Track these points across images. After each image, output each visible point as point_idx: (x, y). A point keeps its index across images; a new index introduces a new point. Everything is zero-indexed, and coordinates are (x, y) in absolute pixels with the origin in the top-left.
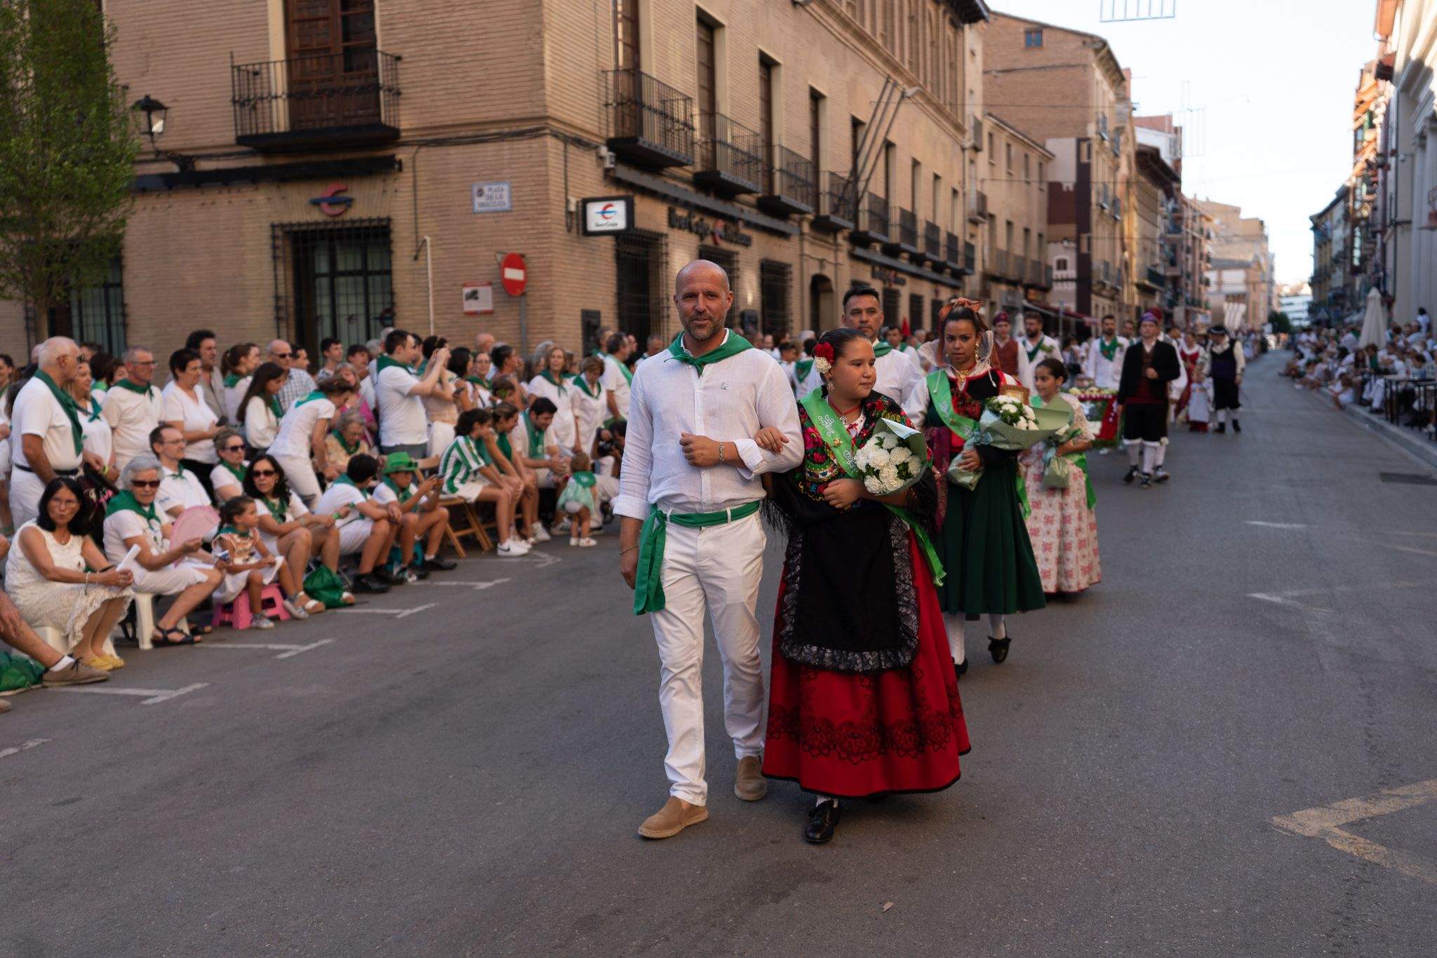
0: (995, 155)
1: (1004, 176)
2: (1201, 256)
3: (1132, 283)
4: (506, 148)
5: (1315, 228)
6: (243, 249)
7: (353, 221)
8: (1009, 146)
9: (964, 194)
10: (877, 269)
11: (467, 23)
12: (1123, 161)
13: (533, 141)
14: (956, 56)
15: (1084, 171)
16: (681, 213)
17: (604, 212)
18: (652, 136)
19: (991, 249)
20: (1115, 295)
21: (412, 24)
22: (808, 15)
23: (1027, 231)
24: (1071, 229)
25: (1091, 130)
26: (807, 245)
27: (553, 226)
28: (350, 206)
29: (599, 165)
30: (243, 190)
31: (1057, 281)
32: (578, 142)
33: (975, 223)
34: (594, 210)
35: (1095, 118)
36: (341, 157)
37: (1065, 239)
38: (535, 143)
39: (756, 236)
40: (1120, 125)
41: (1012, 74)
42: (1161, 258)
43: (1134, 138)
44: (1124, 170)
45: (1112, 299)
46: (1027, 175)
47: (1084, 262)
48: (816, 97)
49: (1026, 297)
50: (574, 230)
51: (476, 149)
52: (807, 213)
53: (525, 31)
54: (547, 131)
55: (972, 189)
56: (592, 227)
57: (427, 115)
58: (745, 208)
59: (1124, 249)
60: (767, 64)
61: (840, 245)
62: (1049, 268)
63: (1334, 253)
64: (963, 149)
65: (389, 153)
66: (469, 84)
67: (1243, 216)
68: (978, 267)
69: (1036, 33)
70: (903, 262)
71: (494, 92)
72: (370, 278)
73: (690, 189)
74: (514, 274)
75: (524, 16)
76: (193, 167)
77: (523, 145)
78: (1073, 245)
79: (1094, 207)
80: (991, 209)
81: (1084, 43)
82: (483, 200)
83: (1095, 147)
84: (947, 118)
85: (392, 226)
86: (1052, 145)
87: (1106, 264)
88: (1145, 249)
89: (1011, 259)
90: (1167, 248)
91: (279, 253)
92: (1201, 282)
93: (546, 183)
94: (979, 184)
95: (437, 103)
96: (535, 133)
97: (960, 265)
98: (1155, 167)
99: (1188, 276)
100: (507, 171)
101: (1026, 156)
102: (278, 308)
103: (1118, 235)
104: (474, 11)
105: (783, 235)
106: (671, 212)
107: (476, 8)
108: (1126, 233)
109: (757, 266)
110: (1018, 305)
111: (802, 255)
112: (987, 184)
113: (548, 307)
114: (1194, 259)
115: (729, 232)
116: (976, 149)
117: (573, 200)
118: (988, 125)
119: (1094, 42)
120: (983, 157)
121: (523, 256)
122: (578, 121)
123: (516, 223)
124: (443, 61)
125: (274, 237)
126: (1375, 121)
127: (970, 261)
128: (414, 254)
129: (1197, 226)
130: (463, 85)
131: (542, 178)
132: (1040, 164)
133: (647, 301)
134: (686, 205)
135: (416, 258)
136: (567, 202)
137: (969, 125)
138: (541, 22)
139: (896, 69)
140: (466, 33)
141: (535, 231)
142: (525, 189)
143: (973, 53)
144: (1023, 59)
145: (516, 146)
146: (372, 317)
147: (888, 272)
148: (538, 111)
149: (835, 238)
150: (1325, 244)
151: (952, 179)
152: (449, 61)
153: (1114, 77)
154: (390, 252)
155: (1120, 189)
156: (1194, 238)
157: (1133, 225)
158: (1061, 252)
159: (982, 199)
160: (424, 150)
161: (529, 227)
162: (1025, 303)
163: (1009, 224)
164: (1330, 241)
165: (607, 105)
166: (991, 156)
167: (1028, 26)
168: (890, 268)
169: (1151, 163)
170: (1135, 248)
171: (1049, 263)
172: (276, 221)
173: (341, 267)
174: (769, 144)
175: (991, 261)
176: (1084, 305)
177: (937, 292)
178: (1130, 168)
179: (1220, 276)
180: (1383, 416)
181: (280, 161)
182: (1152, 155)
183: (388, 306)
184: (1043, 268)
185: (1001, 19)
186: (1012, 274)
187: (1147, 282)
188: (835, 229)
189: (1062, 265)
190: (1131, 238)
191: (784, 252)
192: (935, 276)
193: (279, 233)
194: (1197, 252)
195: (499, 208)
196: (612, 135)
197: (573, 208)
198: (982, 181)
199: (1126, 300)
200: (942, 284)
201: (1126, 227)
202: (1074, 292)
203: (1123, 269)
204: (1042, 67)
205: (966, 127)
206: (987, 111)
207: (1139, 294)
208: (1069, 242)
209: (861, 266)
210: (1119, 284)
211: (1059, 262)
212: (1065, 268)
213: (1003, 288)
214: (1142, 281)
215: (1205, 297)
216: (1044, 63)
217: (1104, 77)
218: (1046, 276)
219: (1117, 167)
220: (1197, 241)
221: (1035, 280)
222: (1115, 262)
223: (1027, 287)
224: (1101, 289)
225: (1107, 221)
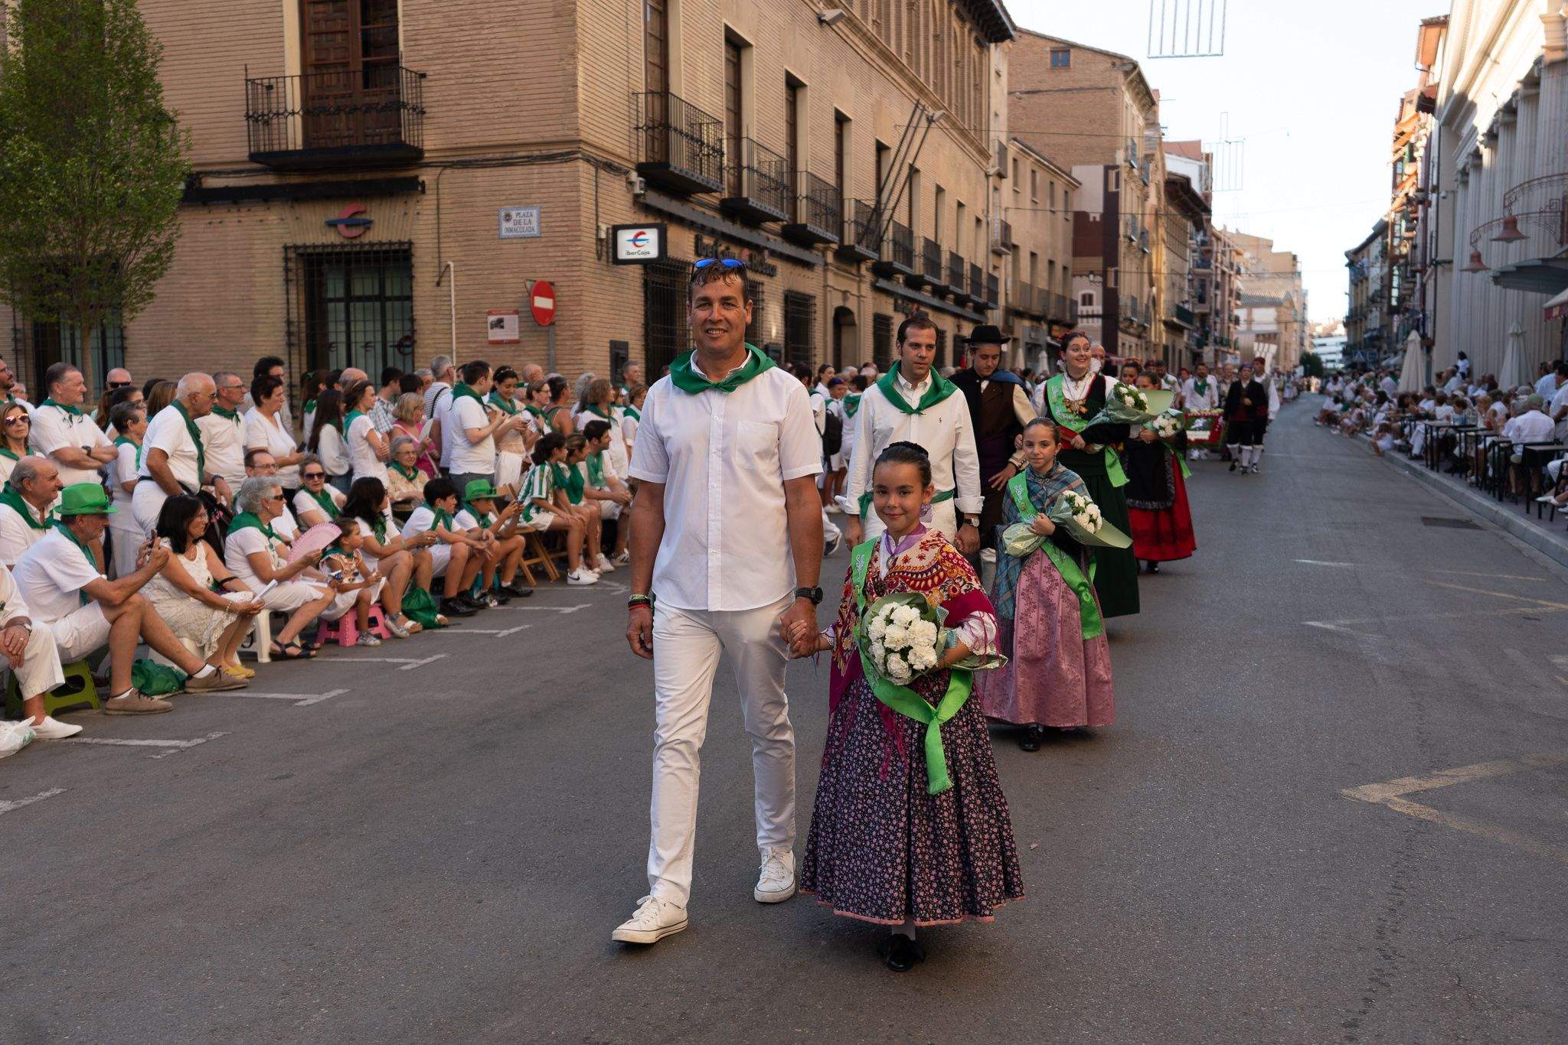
0: (1020, 182)
1: (1028, 205)
2: (1231, 291)
3: (1160, 320)
4: (536, 171)
5: (1351, 265)
6: (253, 270)
7: (371, 244)
8: (1033, 172)
9: (988, 224)
10: (900, 302)
11: (497, 41)
12: (1152, 191)
13: (564, 165)
14: (981, 76)
15: (1111, 200)
16: (708, 241)
17: (635, 240)
18: (681, 161)
19: (1014, 282)
20: (1142, 333)
21: (438, 41)
22: (834, 34)
23: (1051, 263)
24: (1097, 262)
25: (1120, 157)
26: (830, 275)
27: (584, 254)
28: (369, 228)
29: (629, 191)
30: (253, 209)
31: (1082, 316)
32: (609, 167)
33: (998, 254)
34: (625, 237)
35: (1124, 145)
36: (359, 177)
37: (1092, 272)
38: (566, 168)
39: (781, 267)
40: (1149, 152)
41: (1036, 96)
42: (1189, 293)
43: (1164, 165)
44: (1153, 200)
45: (1139, 337)
46: (1052, 204)
47: (1111, 297)
48: (841, 120)
49: (1050, 334)
50: (604, 258)
51: (503, 173)
52: (833, 242)
53: (558, 51)
54: (580, 155)
55: (996, 218)
56: (622, 255)
57: (450, 136)
58: (769, 237)
59: (1152, 285)
60: (793, 85)
61: (864, 277)
62: (1074, 304)
63: (1371, 292)
64: (987, 176)
65: (411, 174)
66: (497, 105)
67: (1275, 250)
68: (1002, 302)
69: (1063, 52)
70: (925, 295)
71: (525, 113)
72: (388, 304)
73: (718, 216)
74: (543, 303)
75: (556, 35)
76: (200, 183)
77: (553, 169)
78: (1099, 279)
79: (1122, 239)
80: (1015, 240)
81: (1114, 64)
82: (510, 225)
83: (1124, 175)
84: (972, 143)
85: (413, 250)
86: (1077, 172)
87: (1134, 299)
88: (1173, 284)
89: (1035, 294)
90: (1196, 283)
91: (292, 276)
92: (1230, 320)
93: (578, 209)
94: (1003, 213)
95: (463, 123)
96: (567, 157)
97: (983, 299)
98: (1185, 197)
99: (1217, 313)
100: (538, 195)
101: (1052, 183)
102: (289, 334)
103: (1146, 270)
104: (504, 29)
105: (807, 265)
106: (698, 240)
107: (506, 26)
108: (1154, 267)
109: (781, 297)
110: (1041, 342)
111: (826, 286)
112: (1011, 212)
113: (578, 337)
114: (1223, 295)
115: (755, 262)
116: (1001, 176)
117: (604, 227)
118: (1013, 150)
119: (1124, 64)
120: (1007, 184)
121: (552, 284)
122: (608, 144)
123: (544, 249)
124: (470, 80)
125: (286, 260)
126: (1416, 154)
127: (993, 295)
128: (437, 279)
129: (1226, 260)
130: (490, 105)
131: (574, 204)
132: (1066, 192)
133: (672, 332)
134: (713, 232)
135: (438, 284)
136: (598, 228)
137: (993, 150)
138: (575, 42)
139: (921, 90)
140: (495, 52)
141: (565, 259)
142: (554, 215)
143: (998, 74)
144: (1051, 81)
145: (545, 170)
146: (389, 344)
147: (910, 305)
148: (570, 134)
149: (859, 270)
150: (1362, 282)
151: (975, 208)
152: (476, 80)
153: (1143, 102)
154: (411, 277)
155: (1149, 220)
156: (1223, 273)
157: (1161, 258)
158: (1087, 287)
159: (1006, 228)
160: (448, 171)
161: (559, 254)
162: (1049, 339)
163: (1033, 255)
164: (1367, 279)
165: (637, 128)
166: (1016, 183)
167: (1054, 45)
168: (913, 301)
169: (1181, 193)
170: (1164, 283)
171: (1074, 298)
172: (289, 242)
173: (358, 291)
174: (793, 169)
175: (1014, 294)
177: (959, 327)
178: (1159, 199)
179: (1250, 314)
180: (1424, 463)
181: (295, 179)
182: (1181, 184)
183: (408, 333)
184: (1068, 303)
185: (1026, 37)
186: (1036, 309)
187: (1175, 320)
188: (859, 259)
189: (1088, 300)
190: (1159, 272)
191: (808, 283)
192: (958, 310)
193: (292, 255)
194: (1227, 288)
195: (526, 234)
196: (642, 159)
197: (603, 235)
198: (1006, 209)
199: (1153, 339)
200: (965, 318)
201: (1154, 261)
202: (1100, 329)
203: (1151, 305)
204: (1069, 90)
205: (991, 152)
206: (1012, 135)
207: (1167, 332)
208: (1095, 275)
209: (883, 298)
210: (1146, 321)
211: (1084, 296)
212: (1091, 303)
213: (1027, 323)
214: (1169, 319)
215: (1235, 337)
216: (1071, 85)
217: (1134, 101)
218: (1071, 312)
219: (1146, 197)
220: (1227, 276)
221: (1060, 315)
222: (1143, 298)
223: (1051, 323)
224: (1128, 327)
225: (1135, 253)
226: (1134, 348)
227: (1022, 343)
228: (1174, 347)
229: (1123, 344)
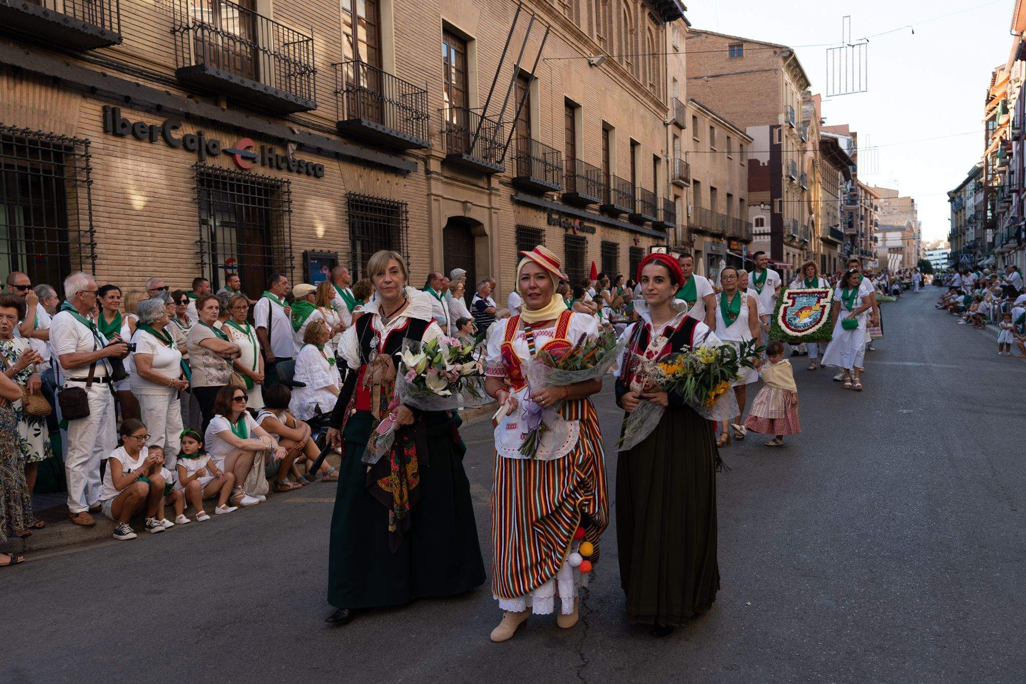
0: (699, 135)
1: (708, 150)
2: (871, 221)
3: (818, 238)
5: (952, 200)
8: (712, 128)
9: (668, 162)
10: (555, 217)
12: (809, 146)
14: (658, 47)
15: (776, 151)
19: (695, 208)
20: (803, 246)
23: (729, 196)
24: (766, 195)
25: (782, 119)
26: (433, 182)
31: (756, 235)
33: (681, 187)
35: (784, 111)
37: (762, 203)
39: (332, 167)
40: (806, 120)
41: (720, 78)
42: (841, 221)
43: (818, 130)
44: (810, 154)
45: (801, 249)
46: (729, 153)
47: (777, 220)
49: (729, 247)
55: (675, 158)
59: (811, 213)
61: (497, 190)
62: (749, 225)
63: (968, 217)
64: (666, 125)
68: (681, 220)
69: (737, 46)
70: (593, 212)
78: (768, 207)
79: (784, 177)
80: (693, 176)
81: (775, 52)
83: (785, 132)
84: (646, 94)
86: (750, 131)
87: (795, 222)
88: (828, 214)
89: (715, 218)
90: (847, 214)
92: (871, 238)
94: (682, 155)
97: (661, 217)
98: (835, 153)
99: (862, 235)
101: (728, 138)
103: (805, 199)
105: (395, 171)
108: (813, 200)
110: (721, 254)
111: (428, 195)
112: (691, 156)
114: (866, 224)
116: (679, 126)
118: (691, 108)
119: (783, 52)
120: (687, 134)
126: (1009, 107)
127: (670, 214)
129: (868, 202)
132: (741, 145)
134: (155, 109)
137: (671, 105)
139: (579, 36)
143: (675, 49)
144: (728, 67)
147: (571, 221)
149: (489, 182)
150: (961, 211)
151: (651, 148)
153: (799, 81)
155: (807, 167)
156: (866, 210)
157: (818, 194)
158: (759, 213)
159: (686, 167)
162: (728, 251)
163: (713, 189)
164: (964, 208)
166: (695, 134)
167: (731, 41)
168: (575, 217)
169: (831, 151)
170: (820, 212)
171: (750, 222)
175: (695, 217)
176: (777, 254)
177: (635, 241)
178: (815, 153)
179: (885, 236)
182: (831, 144)
184: (744, 225)
185: (710, 37)
186: (715, 228)
187: (829, 237)
189: (760, 222)
190: (816, 204)
191: (396, 189)
192: (634, 227)
194: (869, 219)
198: (686, 153)
199: (813, 250)
200: (642, 234)
201: (812, 195)
202: (770, 243)
203: (811, 227)
204: (743, 73)
205: (669, 107)
206: (690, 97)
207: (824, 246)
208: (765, 205)
209: (532, 213)
210: (807, 238)
211: (757, 220)
212: (762, 225)
213: (708, 239)
214: (826, 236)
215: (875, 250)
216: (744, 69)
217: (792, 81)
218: (747, 231)
219: (805, 151)
220: (869, 212)
221: (737, 234)
222: (803, 222)
223: (730, 239)
224: (791, 241)
225: (796, 189)
227: (704, 254)
228: (830, 256)
229: (788, 254)
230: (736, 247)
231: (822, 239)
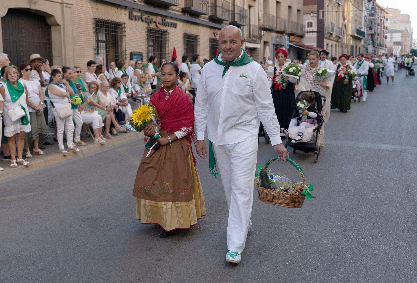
2: (384, 27)
3: (348, 35)
19: (264, 14)
23: (290, 7)
24: (314, 8)
31: (308, 32)
37: (312, 12)
42: (365, 26)
45: (337, 41)
47: (321, 23)
49: (289, 40)
59: (344, 19)
62: (303, 26)
67: (401, 13)
70: (172, 12)
78: (316, 15)
88: (356, 21)
89: (279, 20)
90: (368, 23)
92: (384, 37)
99: (378, 34)
103: (341, 13)
108: (345, 12)
110: (284, 44)
114: (381, 28)
129: (382, 15)
147: (152, 17)
156: (381, 20)
157: (349, 8)
158: (310, 19)
162: (288, 42)
163: (278, 2)
168: (157, 15)
170: (351, 20)
171: (304, 24)
176: (320, 43)
179: (391, 35)
184: (299, 26)
186: (278, 27)
187: (356, 35)
189: (310, 25)
190: (348, 15)
192: (212, 24)
194: (382, 25)
199: (345, 42)
201: (345, 9)
202: (316, 38)
203: (344, 28)
207: (352, 40)
208: (313, 14)
209: (112, 10)
210: (341, 35)
211: (308, 23)
212: (311, 26)
214: (354, 34)
215: (385, 43)
218: (301, 30)
220: (382, 21)
221: (295, 31)
222: (339, 25)
223: (290, 35)
224: (330, 36)
225: (334, 4)
226: (334, 46)
228: (356, 46)
229: (327, 44)
230: (293, 40)
231: (351, 36)
